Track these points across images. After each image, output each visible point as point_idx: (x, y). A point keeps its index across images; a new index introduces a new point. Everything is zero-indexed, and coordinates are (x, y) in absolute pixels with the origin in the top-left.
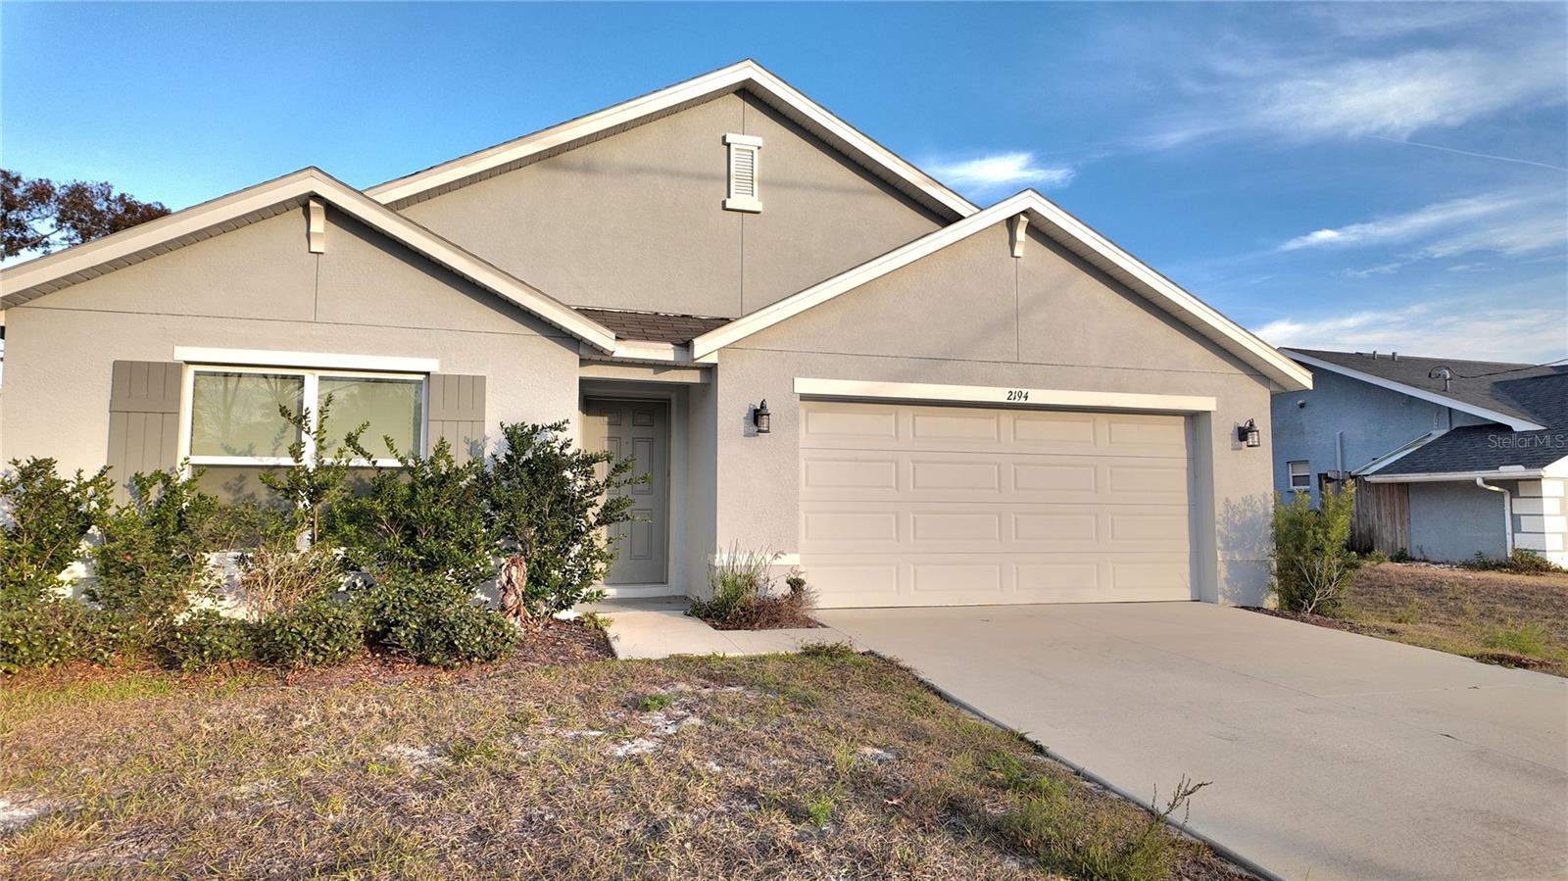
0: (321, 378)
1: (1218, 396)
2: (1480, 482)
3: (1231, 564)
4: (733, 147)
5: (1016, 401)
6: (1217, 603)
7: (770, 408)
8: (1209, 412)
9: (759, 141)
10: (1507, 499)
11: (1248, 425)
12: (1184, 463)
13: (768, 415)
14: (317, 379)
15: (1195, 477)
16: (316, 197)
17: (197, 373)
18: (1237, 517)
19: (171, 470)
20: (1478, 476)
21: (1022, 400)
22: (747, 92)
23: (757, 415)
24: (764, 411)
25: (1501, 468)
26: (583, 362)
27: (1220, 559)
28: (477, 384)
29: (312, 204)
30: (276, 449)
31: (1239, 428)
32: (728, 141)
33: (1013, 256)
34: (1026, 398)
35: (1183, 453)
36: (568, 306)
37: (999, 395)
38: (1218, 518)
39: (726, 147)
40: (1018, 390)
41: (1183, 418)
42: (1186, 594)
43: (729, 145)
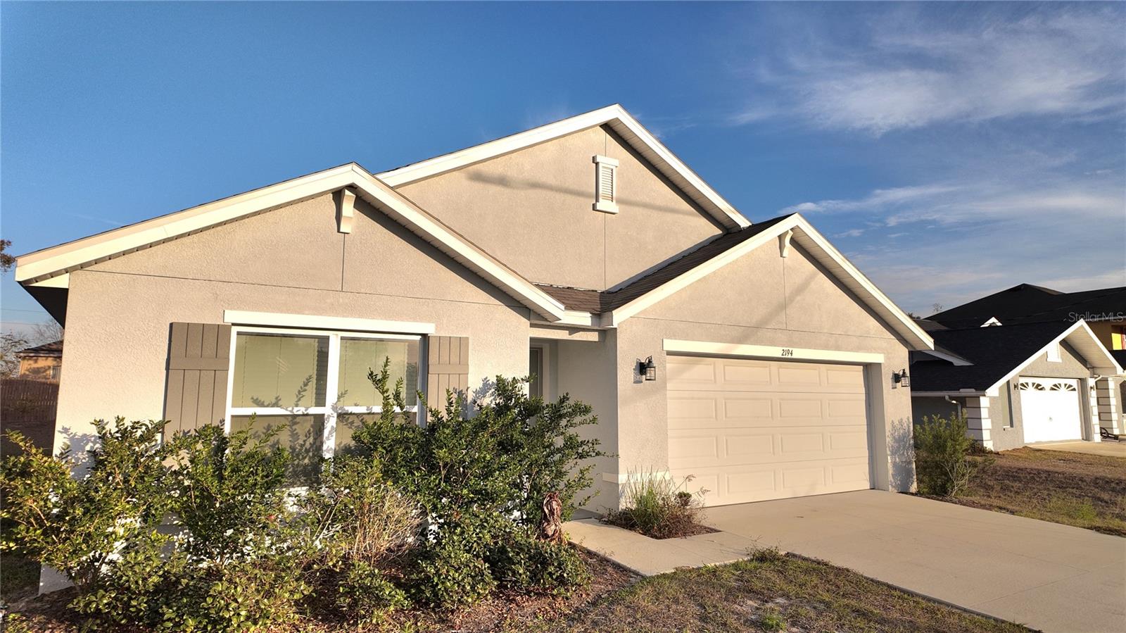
0: (342, 338)
1: (884, 353)
2: (947, 398)
3: (894, 464)
4: (601, 165)
5: (786, 357)
6: (888, 490)
7: (655, 363)
8: (880, 364)
9: (616, 162)
10: (959, 408)
11: (901, 373)
12: (863, 397)
13: (654, 367)
14: (340, 338)
15: (870, 406)
16: (352, 187)
17: (239, 333)
18: (896, 433)
19: (221, 422)
20: (946, 394)
21: (790, 356)
22: (607, 127)
23: (643, 368)
24: (651, 364)
25: (961, 390)
26: (532, 325)
27: (889, 461)
28: (462, 343)
29: (347, 192)
30: (299, 400)
31: (895, 374)
32: (598, 161)
33: (781, 256)
34: (792, 354)
35: (862, 390)
36: (531, 283)
37: (776, 352)
38: (888, 433)
39: (595, 165)
40: (787, 349)
41: (862, 367)
42: (866, 485)
43: (597, 164)
